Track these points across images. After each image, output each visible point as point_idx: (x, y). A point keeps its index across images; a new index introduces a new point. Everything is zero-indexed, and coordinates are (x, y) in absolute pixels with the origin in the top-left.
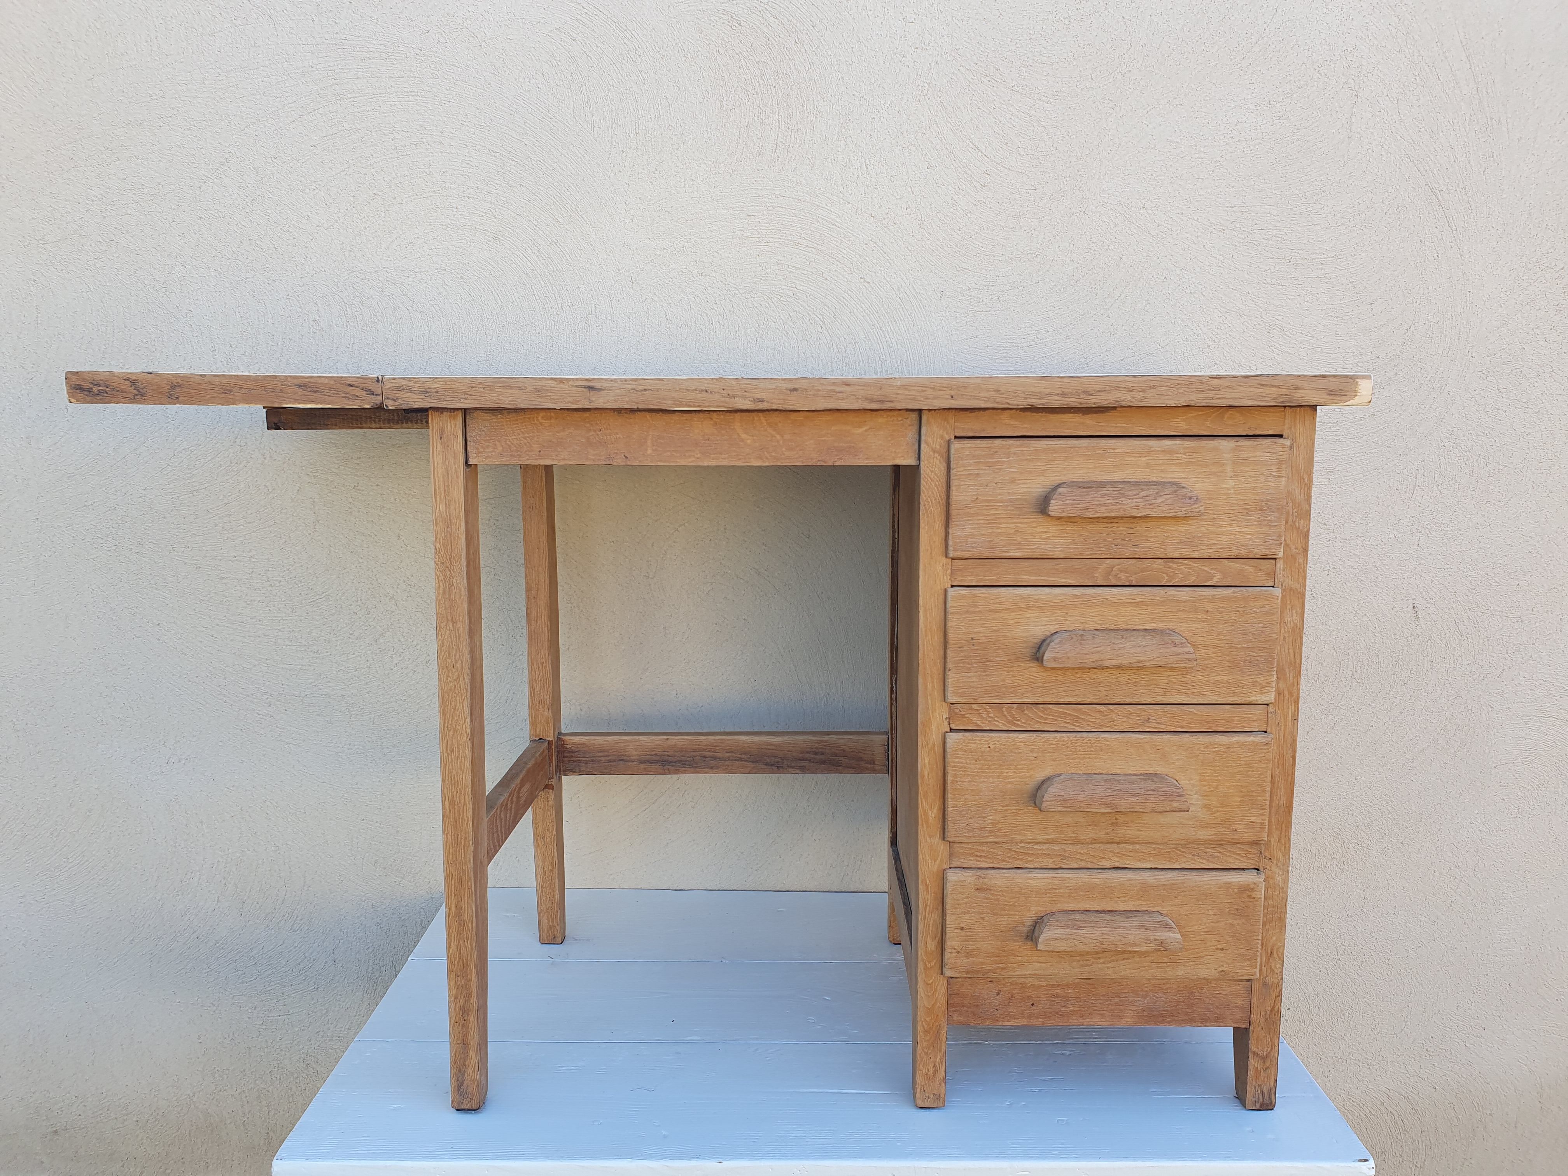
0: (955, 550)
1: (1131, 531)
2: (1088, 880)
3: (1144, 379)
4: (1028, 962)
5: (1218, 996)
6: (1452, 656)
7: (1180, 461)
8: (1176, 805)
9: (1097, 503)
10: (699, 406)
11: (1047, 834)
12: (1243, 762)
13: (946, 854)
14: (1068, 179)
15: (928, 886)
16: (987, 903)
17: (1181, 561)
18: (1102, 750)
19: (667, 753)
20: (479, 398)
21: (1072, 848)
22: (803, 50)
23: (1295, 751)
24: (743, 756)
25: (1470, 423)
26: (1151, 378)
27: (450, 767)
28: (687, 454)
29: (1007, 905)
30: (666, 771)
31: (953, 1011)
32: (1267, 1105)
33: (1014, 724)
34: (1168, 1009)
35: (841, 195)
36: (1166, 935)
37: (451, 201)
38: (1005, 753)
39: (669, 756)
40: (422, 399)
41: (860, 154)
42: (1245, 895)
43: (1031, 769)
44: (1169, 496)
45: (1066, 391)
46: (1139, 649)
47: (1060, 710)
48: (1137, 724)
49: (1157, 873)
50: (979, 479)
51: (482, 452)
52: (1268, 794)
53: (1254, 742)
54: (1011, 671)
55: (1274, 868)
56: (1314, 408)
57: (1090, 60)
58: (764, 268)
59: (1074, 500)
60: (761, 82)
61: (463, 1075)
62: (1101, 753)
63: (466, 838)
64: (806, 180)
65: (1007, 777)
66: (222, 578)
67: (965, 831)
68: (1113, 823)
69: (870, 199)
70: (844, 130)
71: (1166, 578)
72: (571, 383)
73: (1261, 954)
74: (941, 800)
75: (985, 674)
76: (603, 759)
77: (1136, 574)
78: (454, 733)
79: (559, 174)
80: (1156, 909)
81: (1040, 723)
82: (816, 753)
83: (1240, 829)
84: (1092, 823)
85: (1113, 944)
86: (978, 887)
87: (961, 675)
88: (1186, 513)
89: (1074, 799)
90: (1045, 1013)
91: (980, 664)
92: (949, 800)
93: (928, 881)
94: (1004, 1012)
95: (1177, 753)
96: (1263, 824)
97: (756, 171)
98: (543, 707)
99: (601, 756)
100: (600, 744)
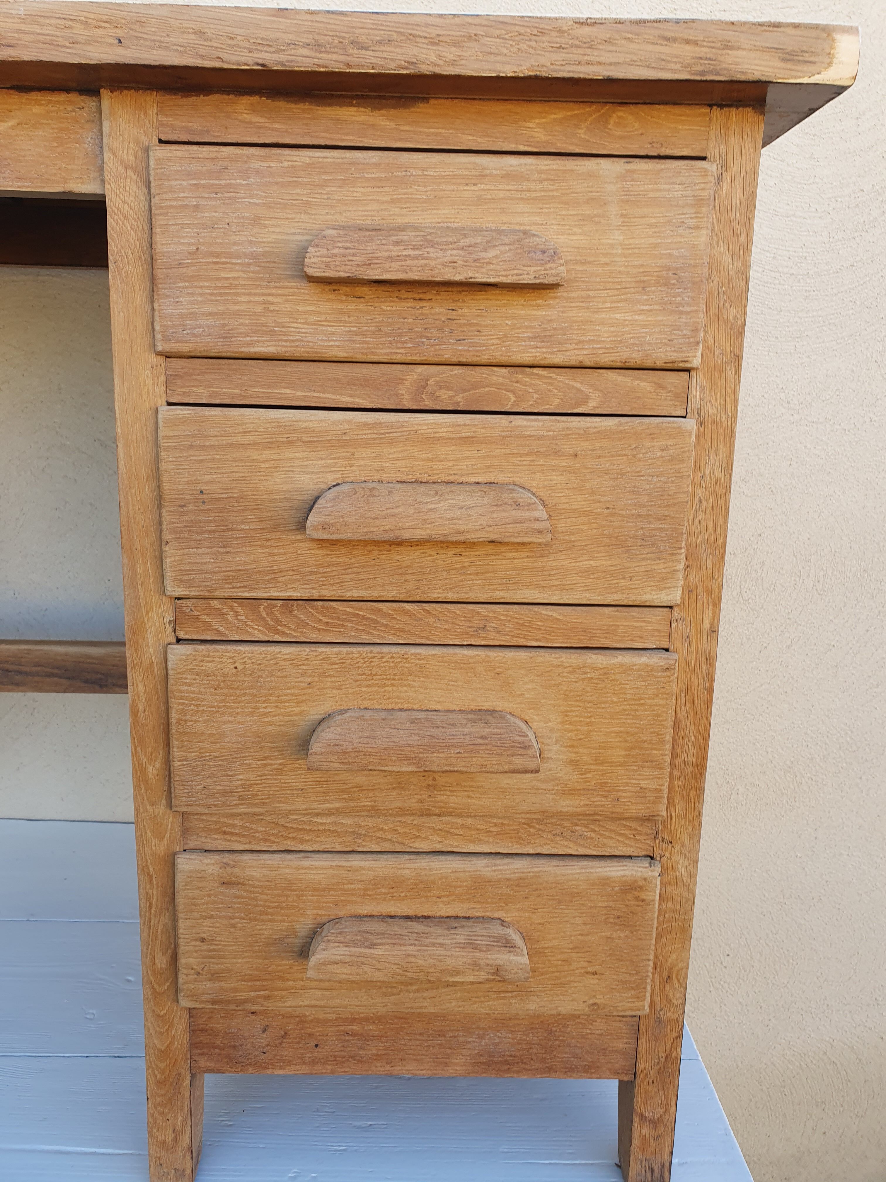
1: (453, 315)
2: (393, 870)
3: (457, 20)
4: (303, 988)
5: (590, 1036)
7: (534, 195)
8: (519, 762)
9: (386, 254)
11: (327, 801)
12: (629, 696)
13: (177, 829)
15: (151, 877)
16: (240, 903)
17: (536, 371)
18: (411, 673)
21: (371, 822)
23: (713, 681)
26: (470, 20)
29: (269, 907)
31: (200, 1054)
33: (278, 632)
34: (517, 1053)
36: (502, 958)
38: (261, 677)
42: (630, 896)
43: (301, 702)
44: (507, 248)
45: (322, 40)
46: (460, 513)
47: (348, 610)
48: (467, 634)
49: (499, 861)
50: (199, 215)
52: (668, 746)
53: (647, 665)
54: (267, 547)
55: (676, 857)
62: (411, 677)
65: (264, 715)
67: (202, 796)
71: (513, 399)
73: (653, 979)
74: (163, 750)
75: (224, 550)
77: (464, 391)
80: (496, 915)
81: (319, 630)
83: (625, 797)
84: (399, 783)
85: (422, 971)
86: (225, 881)
87: (186, 551)
88: (535, 278)
89: (359, 751)
90: (335, 1057)
91: (217, 535)
92: (175, 750)
93: (151, 869)
94: (276, 1055)
95: (526, 679)
96: (661, 790)
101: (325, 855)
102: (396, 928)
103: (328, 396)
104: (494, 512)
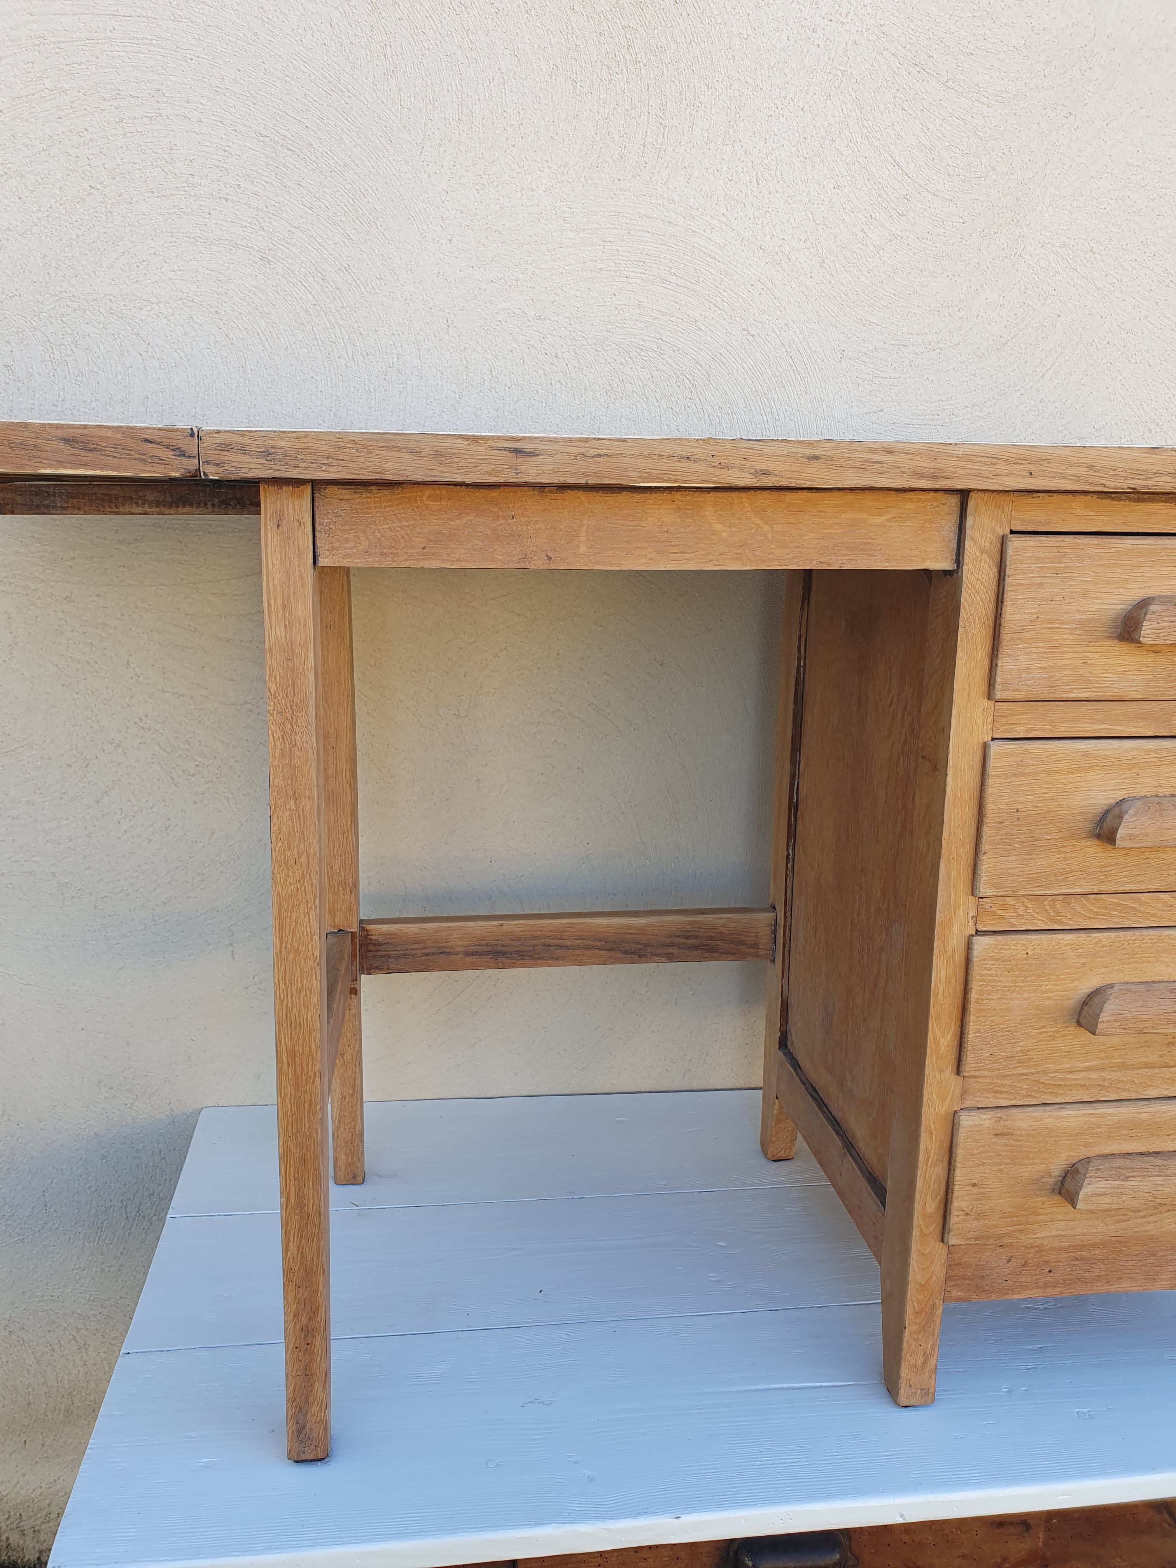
0: (1002, 689)
2: (1133, 1115)
4: (1052, 1221)
10: (676, 481)
11: (1089, 1061)
13: (958, 1091)
14: (1004, 210)
15: (931, 1133)
16: (1008, 1151)
18: (1164, 951)
19: (500, 942)
20: (350, 464)
21: (1116, 1076)
22: (684, 14)
24: (597, 943)
27: (290, 1004)
29: (1030, 1152)
30: (500, 964)
31: (953, 1286)
33: (1057, 922)
35: (724, 218)
37: (202, 203)
38: (1045, 960)
39: (503, 946)
40: (262, 464)
41: (750, 164)
43: (1076, 979)
47: (1113, 900)
50: (1042, 590)
51: (339, 548)
54: (1063, 852)
58: (621, 312)
59: (1172, 622)
60: (628, 57)
61: (305, 1416)
62: (1163, 955)
63: (311, 1101)
64: (679, 195)
65: (1046, 992)
67: (987, 1062)
68: (1169, 1043)
69: (760, 226)
70: (731, 130)
72: (490, 443)
74: (956, 1022)
75: (1029, 857)
76: (419, 952)
79: (352, 173)
81: (1090, 918)
82: (687, 937)
84: (1146, 1042)
85: (1169, 1197)
86: (998, 1132)
87: (999, 859)
89: (1136, 1018)
90: (1064, 1280)
91: (1025, 844)
92: (971, 1024)
93: (932, 1127)
94: (1015, 1282)
97: (616, 180)
98: (344, 890)
99: (417, 949)
100: (415, 934)
101: (1075, 1105)
102: (1139, 1163)
103: (1118, 728)
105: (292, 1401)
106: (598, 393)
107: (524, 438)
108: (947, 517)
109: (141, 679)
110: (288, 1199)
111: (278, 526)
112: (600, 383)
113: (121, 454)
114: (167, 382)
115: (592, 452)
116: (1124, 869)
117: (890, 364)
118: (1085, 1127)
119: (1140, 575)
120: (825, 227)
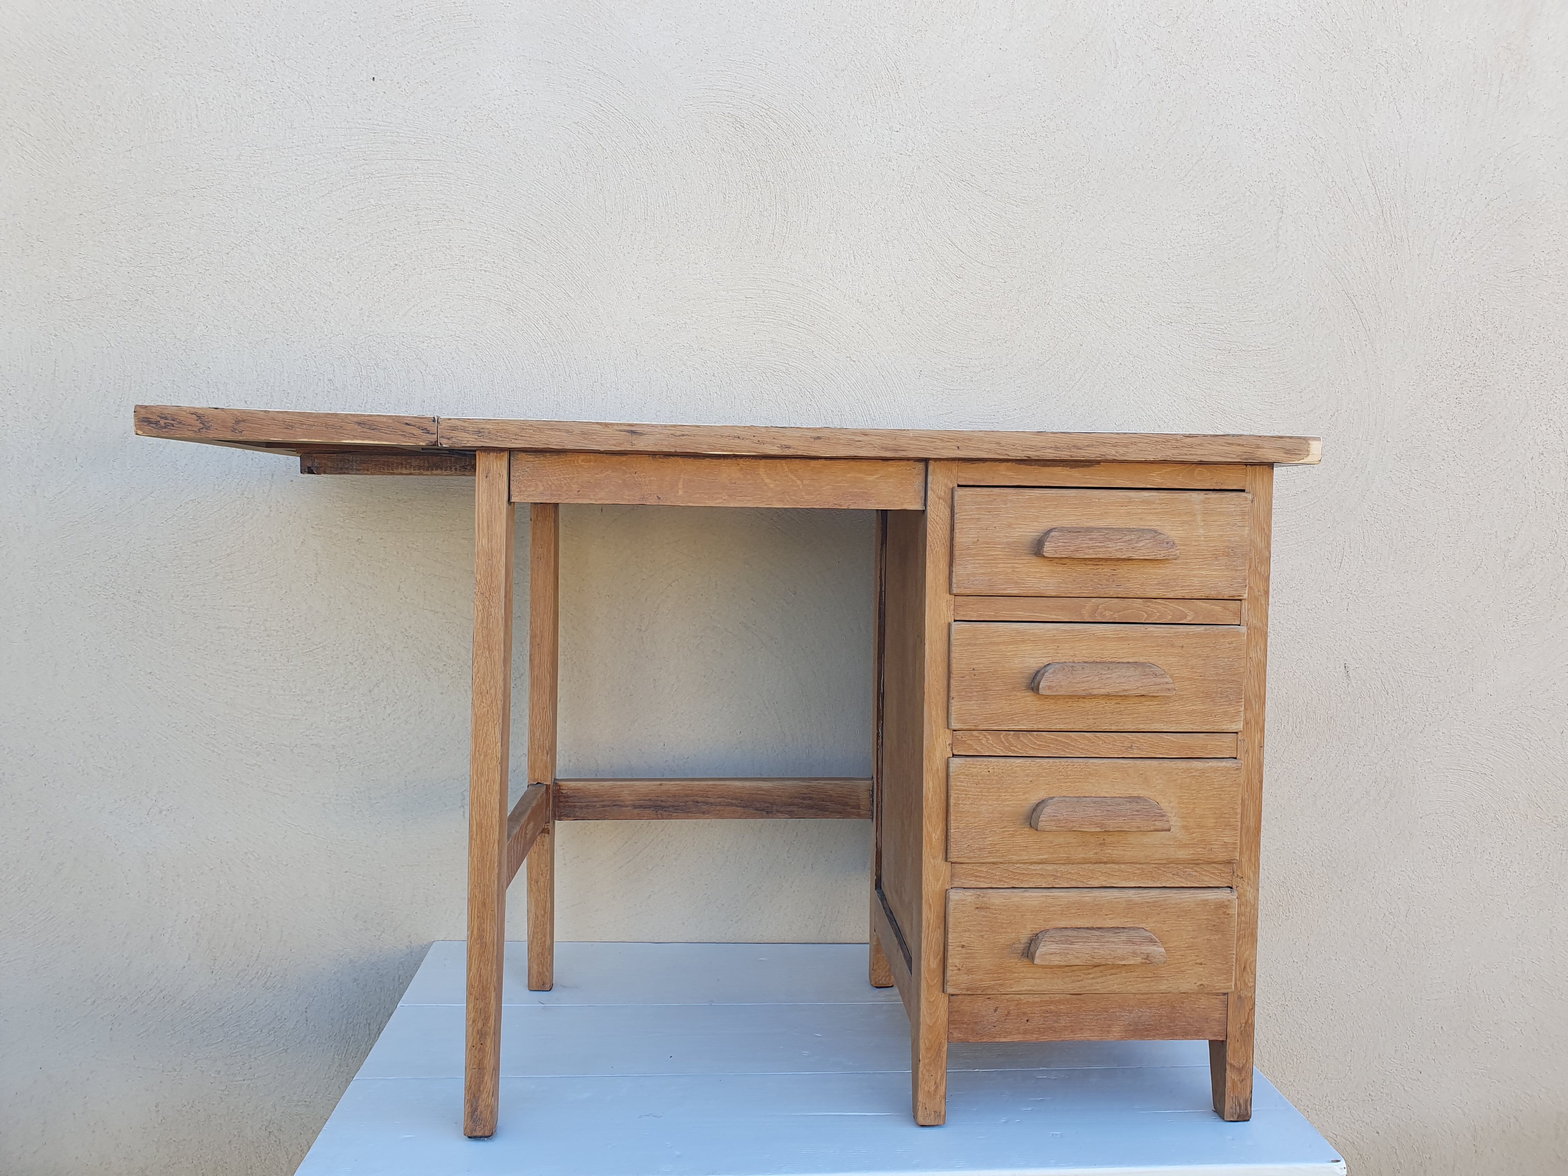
0: (958, 587)
1: (1115, 573)
2: (1079, 898)
3: (1126, 436)
4: (1023, 977)
5: (1198, 1010)
6: (1380, 714)
7: (1157, 511)
8: (1159, 825)
9: (1085, 545)
10: (731, 451)
11: (1042, 854)
12: (1216, 786)
13: (948, 874)
14: (1034, 274)
15: (930, 906)
16: (986, 921)
17: (1157, 600)
18: (1090, 774)
19: (660, 798)
20: (529, 439)
21: (1065, 868)
22: (799, 151)
23: (1262, 776)
25: (1388, 500)
26: (1132, 435)
27: (480, 790)
28: (715, 496)
29: (1004, 923)
30: (660, 816)
31: (954, 1028)
32: (1244, 1117)
33: (1011, 751)
34: (1153, 1023)
35: (831, 282)
36: (1150, 949)
38: (1003, 777)
39: (662, 801)
40: (475, 439)
41: (849, 245)
42: (1221, 912)
43: (1026, 792)
44: (1149, 541)
45: (1059, 445)
46: (1123, 680)
47: (1052, 737)
48: (1122, 750)
49: (1140, 891)
50: (980, 523)
51: (524, 491)
52: (1239, 816)
53: (1226, 767)
54: (1009, 700)
55: (1246, 887)
56: (1271, 465)
57: (1053, 171)
58: (759, 345)
59: (1065, 543)
60: (761, 178)
61: (477, 1101)
62: (1090, 777)
63: (491, 860)
64: (798, 267)
65: (1005, 800)
66: (219, 628)
67: (966, 851)
68: (1101, 844)
69: (857, 287)
70: (834, 224)
71: (1146, 616)
72: (615, 427)
73: (1236, 968)
74: (944, 822)
75: (985, 702)
76: (598, 804)
77: (1119, 612)
78: (485, 757)
80: (1140, 926)
81: (1034, 749)
82: (804, 799)
83: (1215, 848)
84: (1083, 842)
85: (1103, 958)
86: (978, 906)
87: (963, 703)
88: (1164, 556)
89: (1067, 819)
90: (1039, 1028)
91: (981, 693)
92: (952, 822)
93: (931, 901)
94: (1002, 1028)
95: (1157, 777)
96: (1236, 843)
97: (754, 257)
98: (542, 752)
99: (596, 802)
100: (595, 790)
101: (1037, 889)
102: (1085, 934)
103: (1044, 616)
104: (1143, 679)
105: (468, 1088)
106: (744, 401)
107: (637, 424)
108: (918, 476)
109: (408, 600)
110: (472, 932)
111: (487, 477)
112: (745, 394)
113: (392, 431)
114: (439, 390)
115: (679, 433)
116: (1055, 714)
117: (956, 380)
118: (1044, 905)
119: (1047, 513)
120: (904, 287)
